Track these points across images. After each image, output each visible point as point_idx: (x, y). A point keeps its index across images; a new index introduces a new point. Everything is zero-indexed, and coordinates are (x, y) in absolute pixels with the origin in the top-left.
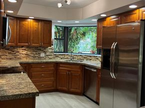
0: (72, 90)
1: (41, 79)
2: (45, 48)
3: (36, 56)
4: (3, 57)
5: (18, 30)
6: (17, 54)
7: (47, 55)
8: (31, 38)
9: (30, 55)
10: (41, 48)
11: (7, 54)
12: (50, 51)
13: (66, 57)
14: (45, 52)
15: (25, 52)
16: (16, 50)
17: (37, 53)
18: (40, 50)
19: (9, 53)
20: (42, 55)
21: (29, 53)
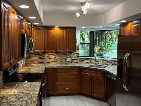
0: (95, 95)
1: (66, 83)
2: (71, 52)
3: (63, 60)
4: (35, 61)
5: (46, 38)
6: (47, 59)
7: (73, 60)
8: (58, 45)
9: (58, 59)
10: (68, 53)
11: (39, 59)
12: (76, 55)
13: (91, 61)
14: (71, 57)
15: (53, 57)
16: (45, 55)
17: (64, 57)
18: (67, 54)
19: (40, 58)
20: (69, 59)
21: (57, 57)
